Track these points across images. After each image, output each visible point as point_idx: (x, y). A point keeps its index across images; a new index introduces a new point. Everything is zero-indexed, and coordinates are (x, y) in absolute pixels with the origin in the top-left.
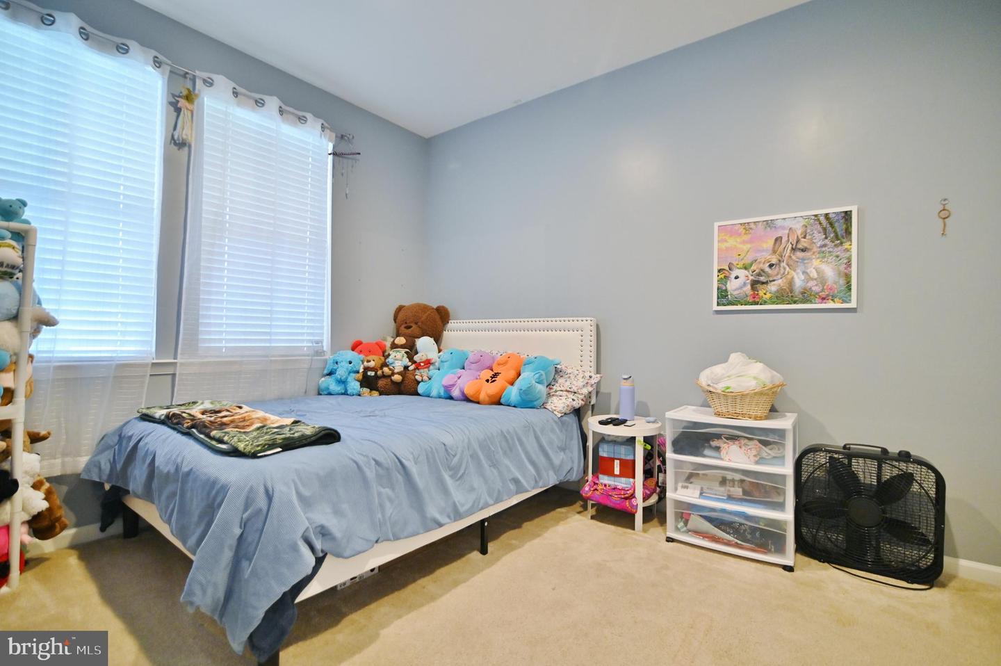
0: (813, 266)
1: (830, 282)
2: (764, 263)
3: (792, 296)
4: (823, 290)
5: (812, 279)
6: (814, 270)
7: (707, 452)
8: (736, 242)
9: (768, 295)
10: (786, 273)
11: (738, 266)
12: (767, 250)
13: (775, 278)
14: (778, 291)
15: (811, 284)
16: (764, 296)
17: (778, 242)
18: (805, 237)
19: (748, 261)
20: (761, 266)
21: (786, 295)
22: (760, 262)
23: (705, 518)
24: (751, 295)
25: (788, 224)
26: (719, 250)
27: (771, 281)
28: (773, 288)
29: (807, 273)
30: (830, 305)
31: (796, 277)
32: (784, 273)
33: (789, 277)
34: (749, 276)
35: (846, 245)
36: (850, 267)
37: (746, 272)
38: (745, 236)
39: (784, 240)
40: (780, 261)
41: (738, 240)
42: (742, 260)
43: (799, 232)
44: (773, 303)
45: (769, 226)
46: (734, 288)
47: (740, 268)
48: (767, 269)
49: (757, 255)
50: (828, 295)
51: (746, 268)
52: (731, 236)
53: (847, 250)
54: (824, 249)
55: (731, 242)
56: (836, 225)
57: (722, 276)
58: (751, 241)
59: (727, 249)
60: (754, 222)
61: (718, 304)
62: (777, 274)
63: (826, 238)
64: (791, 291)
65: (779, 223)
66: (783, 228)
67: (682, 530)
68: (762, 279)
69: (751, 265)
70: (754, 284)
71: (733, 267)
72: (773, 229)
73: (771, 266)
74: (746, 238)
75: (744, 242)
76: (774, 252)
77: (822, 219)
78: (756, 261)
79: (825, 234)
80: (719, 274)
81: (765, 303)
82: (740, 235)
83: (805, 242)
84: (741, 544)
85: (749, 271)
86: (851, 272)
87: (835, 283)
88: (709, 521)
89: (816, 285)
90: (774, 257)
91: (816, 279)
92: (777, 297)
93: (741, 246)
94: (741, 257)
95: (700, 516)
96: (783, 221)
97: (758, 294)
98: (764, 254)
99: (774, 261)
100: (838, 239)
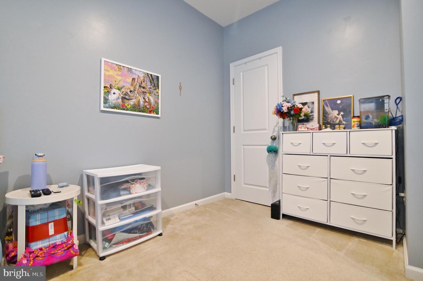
0: (147, 96)
1: (152, 105)
2: (127, 89)
3: (139, 108)
4: (150, 108)
5: (147, 102)
6: (147, 98)
7: (122, 193)
8: (114, 73)
9: (129, 106)
10: (137, 97)
11: (115, 87)
12: (128, 83)
13: (132, 98)
14: (133, 105)
15: (146, 104)
16: (128, 106)
17: (134, 81)
18: (144, 82)
19: (120, 86)
20: (126, 90)
21: (136, 108)
22: (126, 88)
23: (124, 232)
24: (122, 104)
25: (137, 73)
26: (105, 75)
27: (131, 99)
28: (132, 102)
29: (145, 99)
30: (152, 115)
31: (141, 99)
32: (136, 96)
33: (138, 99)
34: (121, 94)
35: (157, 90)
36: (159, 100)
37: (119, 91)
38: (119, 72)
39: (136, 80)
40: (134, 90)
41: (115, 73)
42: (117, 84)
43: (142, 79)
44: (131, 110)
45: (130, 71)
46: (113, 99)
47: (116, 89)
48: (129, 93)
49: (124, 84)
50: (152, 110)
51: (119, 90)
52: (111, 69)
53: (158, 92)
54: (150, 90)
55: (111, 73)
56: (154, 80)
57: (106, 91)
58: (121, 76)
59: (109, 76)
60: (123, 66)
61: (104, 107)
62: (133, 97)
63: (151, 85)
64: (139, 106)
65: (134, 71)
66: (135, 74)
67: (108, 248)
68: (127, 97)
69: (122, 89)
70: (123, 98)
71: (112, 87)
72: (131, 73)
73: (131, 91)
74: (120, 73)
75: (118, 75)
76: (132, 85)
77: (150, 76)
78: (124, 87)
79: (151, 83)
80: (105, 89)
81: (127, 110)
82: (116, 70)
83: (144, 84)
84: (142, 235)
85: (120, 91)
86: (159, 102)
87: (154, 105)
88: (126, 233)
89: (148, 105)
90: (132, 87)
91: (148, 102)
92: (133, 107)
93: (116, 76)
94: (117, 83)
95: (121, 232)
96: (135, 71)
97: (125, 105)
98: (128, 84)
99: (132, 89)
100: (155, 87)
